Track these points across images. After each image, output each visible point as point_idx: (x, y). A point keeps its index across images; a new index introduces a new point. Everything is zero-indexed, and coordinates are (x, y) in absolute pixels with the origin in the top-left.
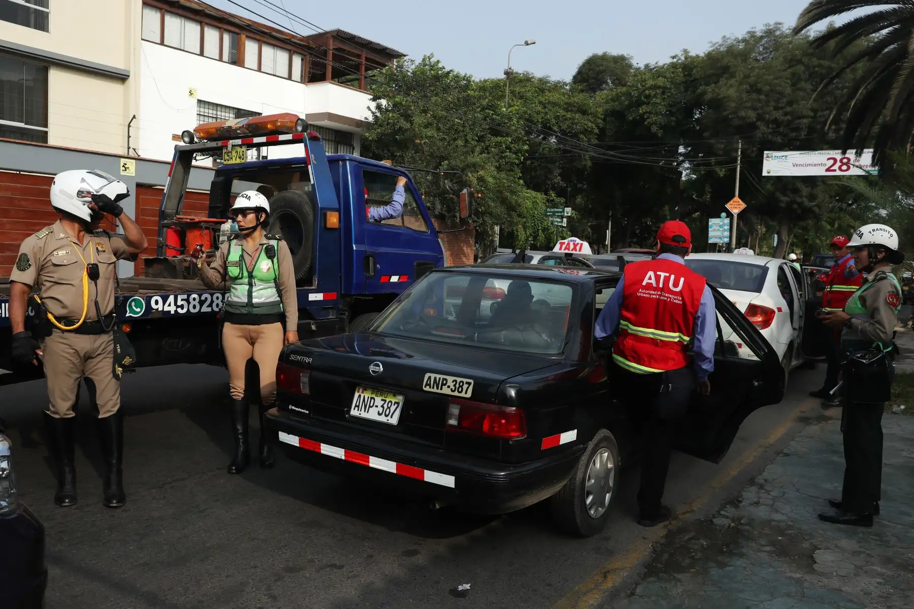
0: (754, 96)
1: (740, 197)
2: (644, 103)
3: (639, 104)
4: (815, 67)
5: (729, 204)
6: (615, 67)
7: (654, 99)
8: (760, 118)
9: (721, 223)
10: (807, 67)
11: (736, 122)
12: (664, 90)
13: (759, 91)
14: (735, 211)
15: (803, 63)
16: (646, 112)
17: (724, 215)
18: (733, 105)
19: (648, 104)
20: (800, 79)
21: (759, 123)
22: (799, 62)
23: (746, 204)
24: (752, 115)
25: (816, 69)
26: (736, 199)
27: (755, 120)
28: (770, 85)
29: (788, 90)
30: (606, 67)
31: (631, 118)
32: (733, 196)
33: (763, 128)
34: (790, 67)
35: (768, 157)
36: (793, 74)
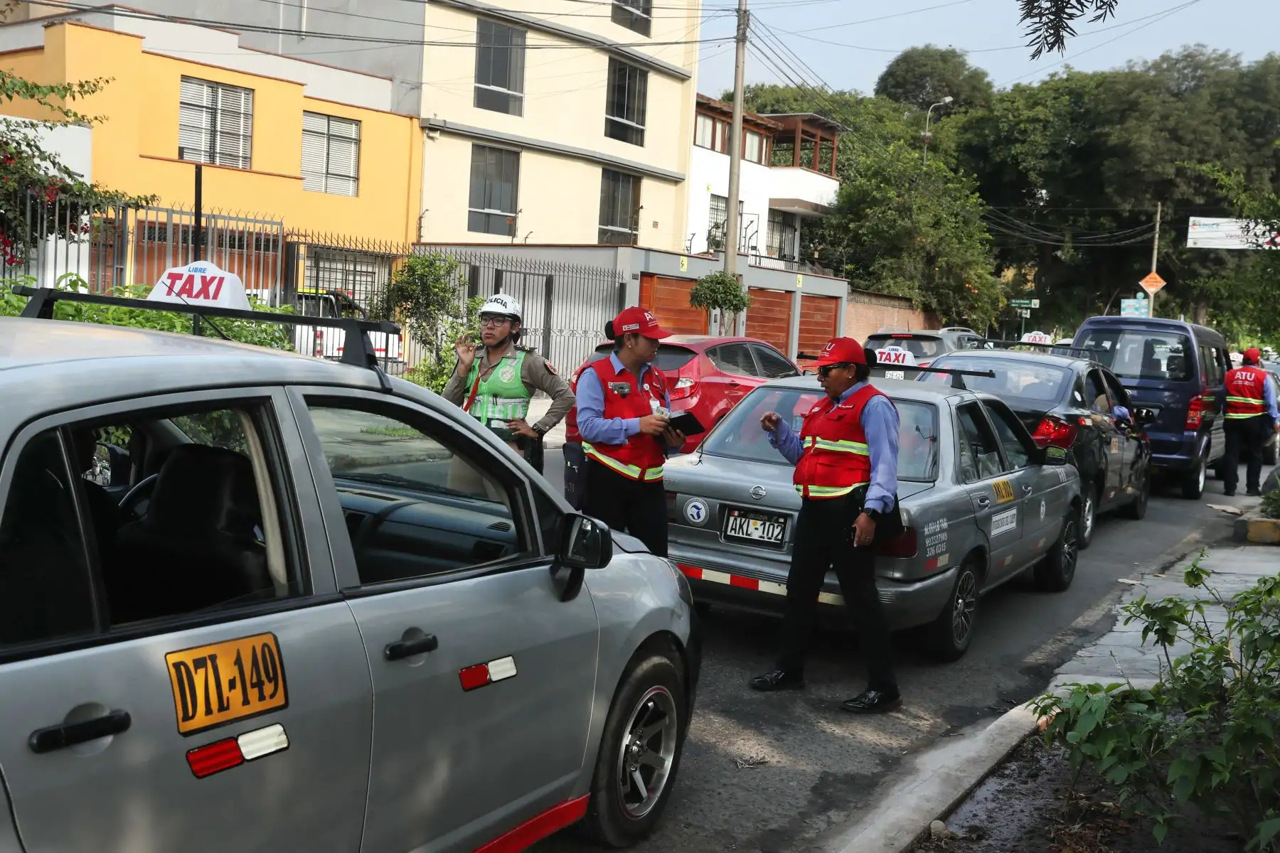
0: (1174, 145)
1: (1158, 272)
2: (1017, 140)
3: (1010, 140)
4: (1250, 111)
5: (1144, 280)
6: (944, 69)
7: (1032, 136)
8: (1180, 172)
9: (1137, 306)
10: (1241, 110)
11: (1149, 177)
12: (1046, 124)
13: (1179, 140)
14: (1152, 290)
15: (1235, 106)
16: (1021, 153)
17: (1140, 295)
18: (1147, 156)
19: (1023, 142)
20: (1231, 125)
21: (1178, 180)
22: (1232, 103)
23: (1165, 280)
24: (1170, 171)
25: (1253, 113)
26: (1154, 275)
27: (1173, 177)
28: (1194, 132)
29: (1217, 140)
30: (932, 68)
31: (998, 159)
32: (1149, 272)
33: (1183, 187)
34: (1218, 109)
35: (1194, 225)
36: (1224, 118)
